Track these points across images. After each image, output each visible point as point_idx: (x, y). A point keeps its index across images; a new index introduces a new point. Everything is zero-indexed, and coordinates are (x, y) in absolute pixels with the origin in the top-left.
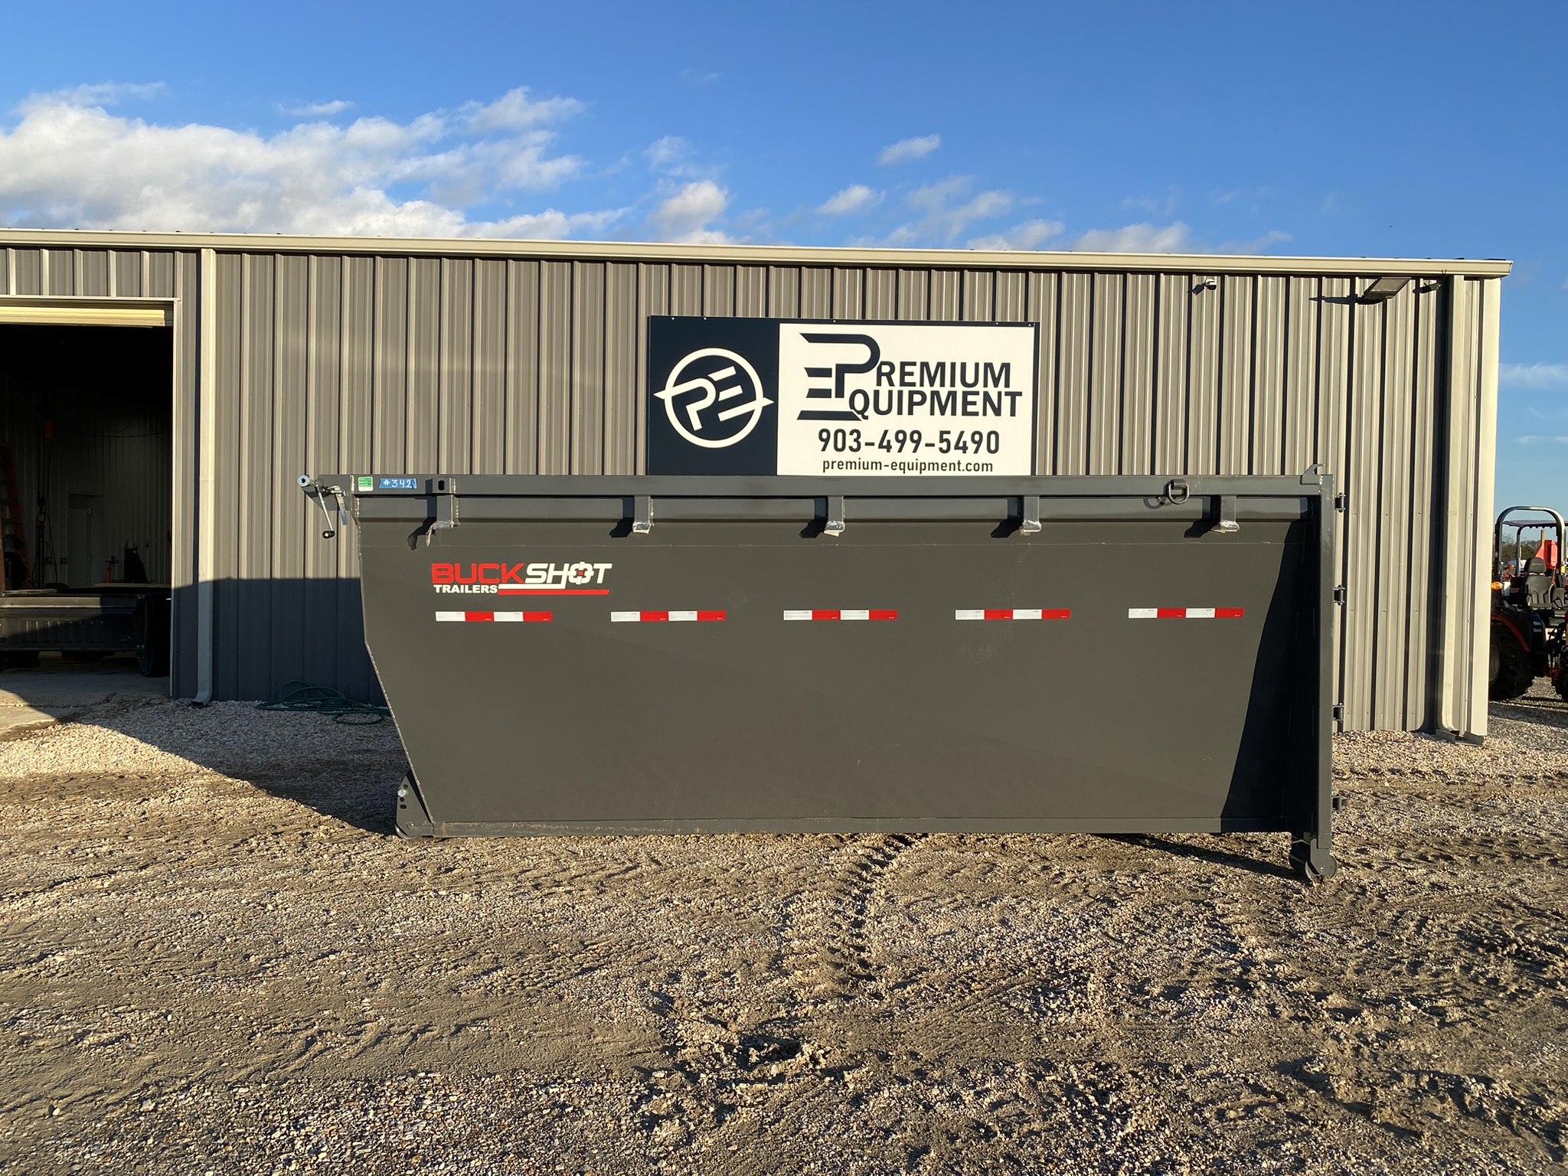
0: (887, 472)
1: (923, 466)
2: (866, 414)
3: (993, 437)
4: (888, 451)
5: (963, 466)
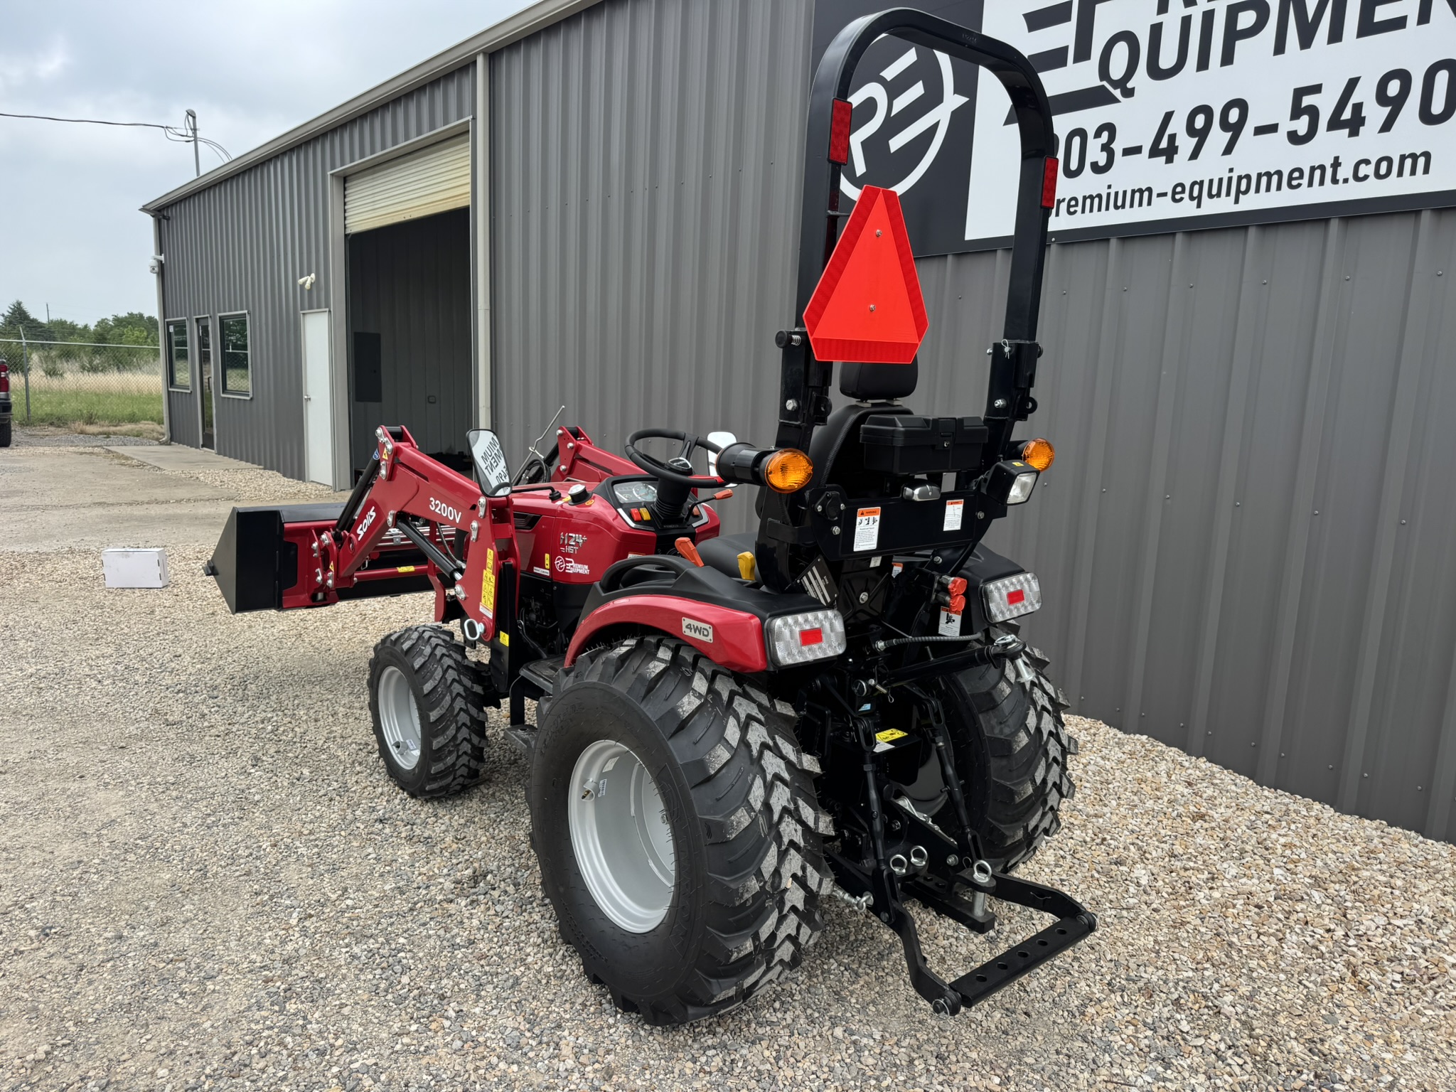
0: (1163, 210)
1: (1243, 184)
2: (1129, 85)
3: (1442, 76)
4: (1170, 160)
5: (1345, 171)
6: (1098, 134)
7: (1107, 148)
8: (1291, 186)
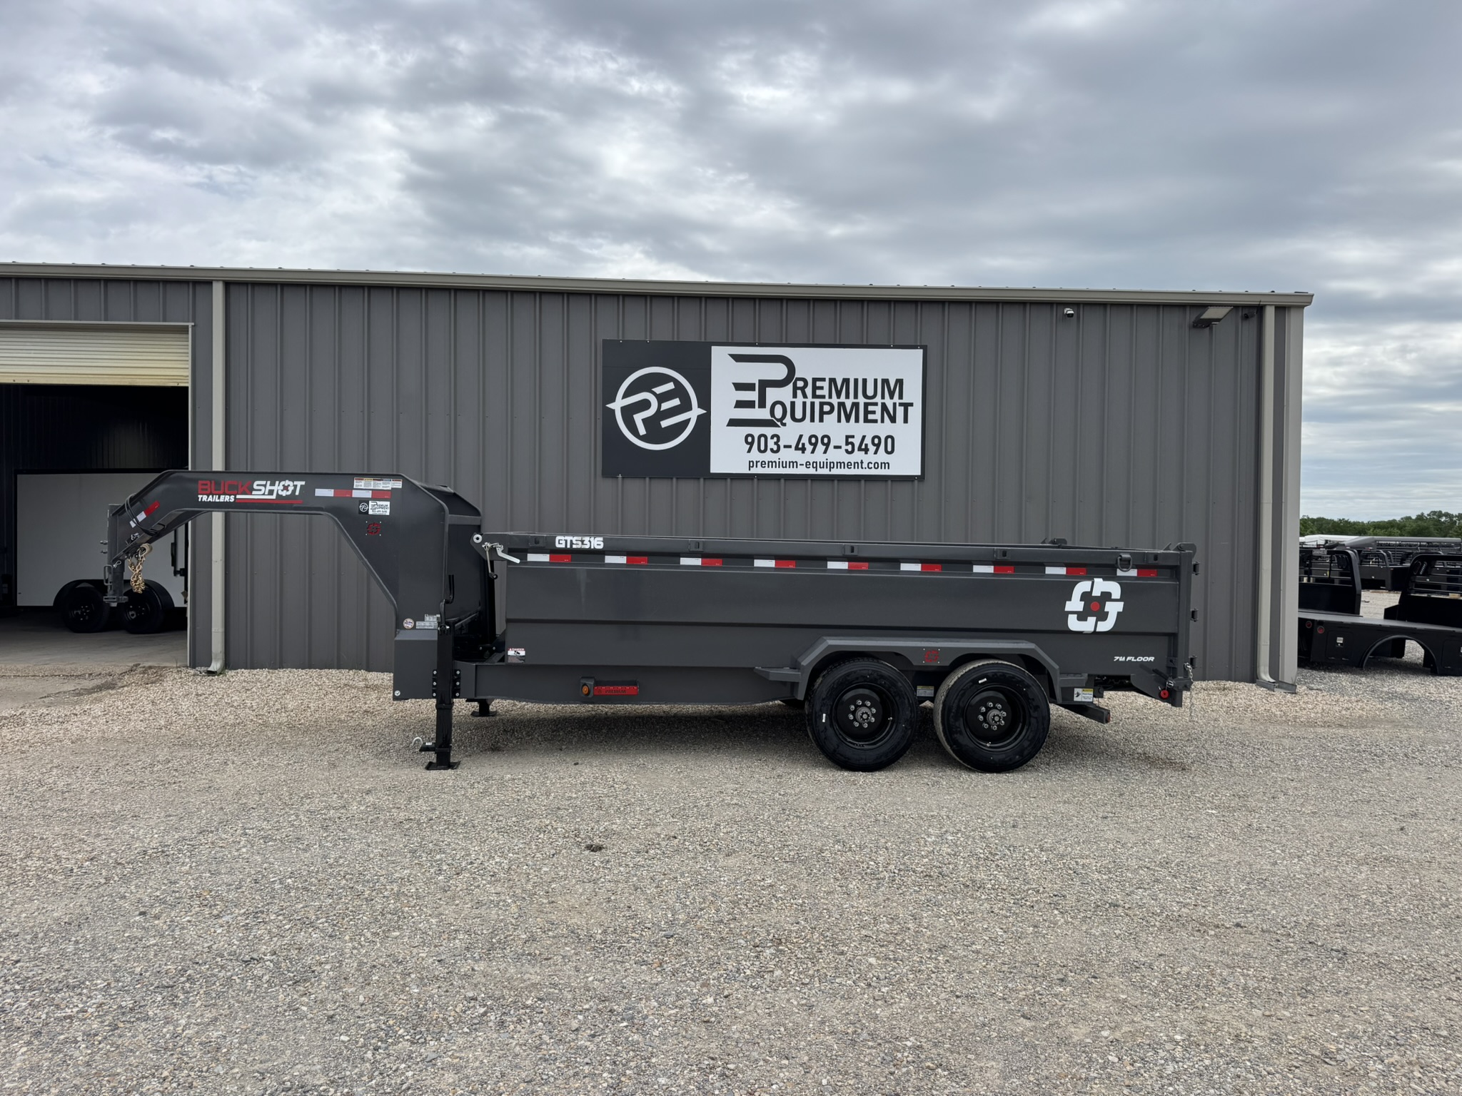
0: (802, 470)
1: (831, 465)
3: (889, 440)
4: (803, 452)
5: (865, 465)
6: (772, 437)
7: (776, 443)
8: (848, 468)
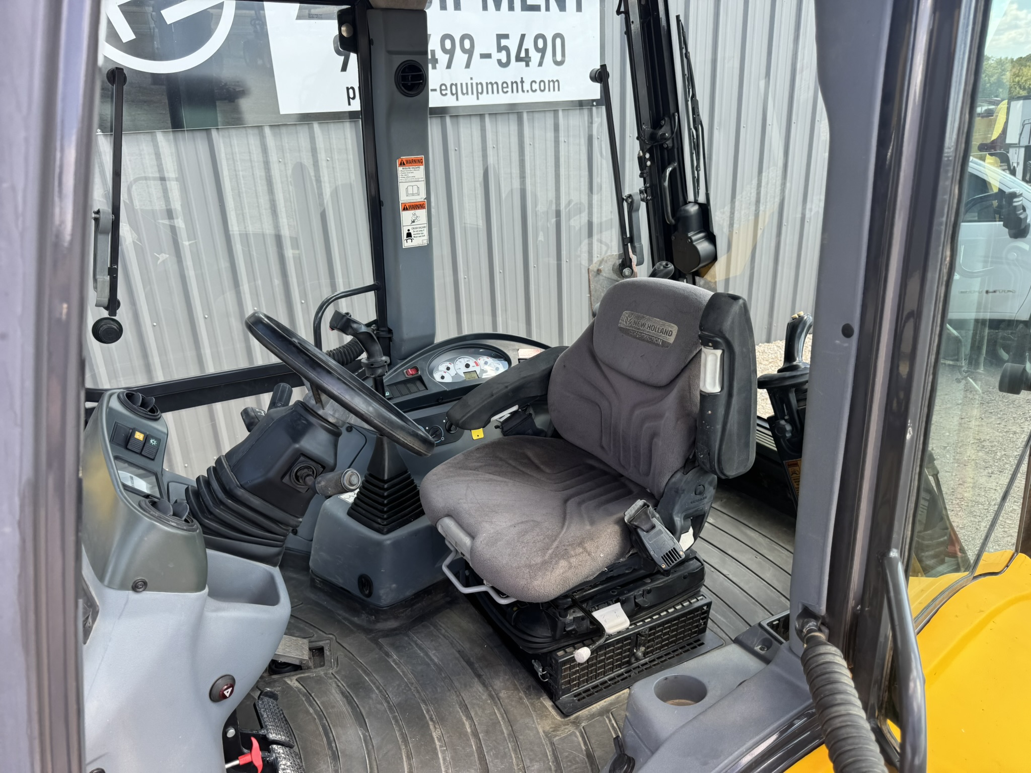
1: (479, 89)
3: (558, 41)
5: (527, 86)
8: (504, 92)
